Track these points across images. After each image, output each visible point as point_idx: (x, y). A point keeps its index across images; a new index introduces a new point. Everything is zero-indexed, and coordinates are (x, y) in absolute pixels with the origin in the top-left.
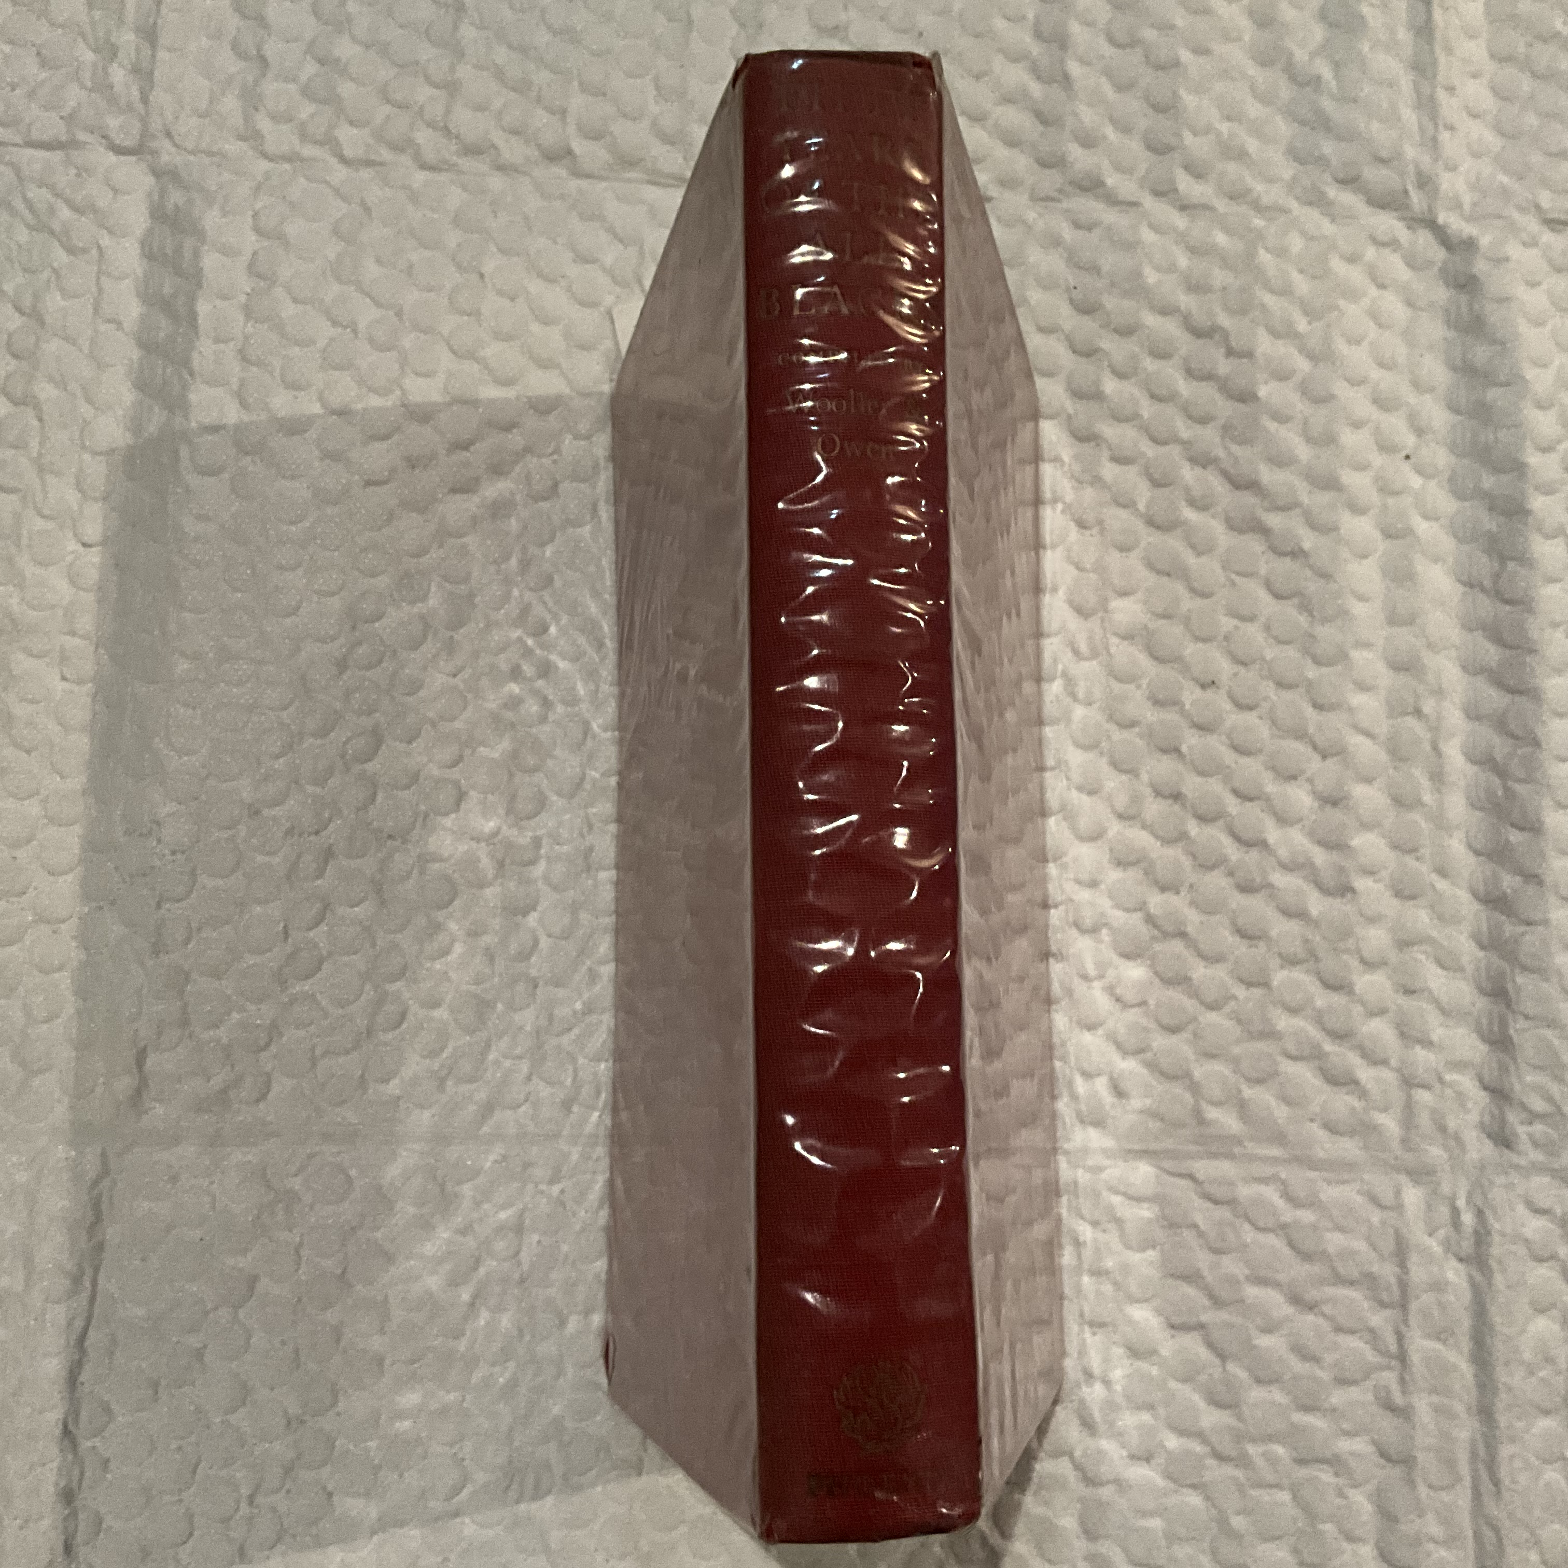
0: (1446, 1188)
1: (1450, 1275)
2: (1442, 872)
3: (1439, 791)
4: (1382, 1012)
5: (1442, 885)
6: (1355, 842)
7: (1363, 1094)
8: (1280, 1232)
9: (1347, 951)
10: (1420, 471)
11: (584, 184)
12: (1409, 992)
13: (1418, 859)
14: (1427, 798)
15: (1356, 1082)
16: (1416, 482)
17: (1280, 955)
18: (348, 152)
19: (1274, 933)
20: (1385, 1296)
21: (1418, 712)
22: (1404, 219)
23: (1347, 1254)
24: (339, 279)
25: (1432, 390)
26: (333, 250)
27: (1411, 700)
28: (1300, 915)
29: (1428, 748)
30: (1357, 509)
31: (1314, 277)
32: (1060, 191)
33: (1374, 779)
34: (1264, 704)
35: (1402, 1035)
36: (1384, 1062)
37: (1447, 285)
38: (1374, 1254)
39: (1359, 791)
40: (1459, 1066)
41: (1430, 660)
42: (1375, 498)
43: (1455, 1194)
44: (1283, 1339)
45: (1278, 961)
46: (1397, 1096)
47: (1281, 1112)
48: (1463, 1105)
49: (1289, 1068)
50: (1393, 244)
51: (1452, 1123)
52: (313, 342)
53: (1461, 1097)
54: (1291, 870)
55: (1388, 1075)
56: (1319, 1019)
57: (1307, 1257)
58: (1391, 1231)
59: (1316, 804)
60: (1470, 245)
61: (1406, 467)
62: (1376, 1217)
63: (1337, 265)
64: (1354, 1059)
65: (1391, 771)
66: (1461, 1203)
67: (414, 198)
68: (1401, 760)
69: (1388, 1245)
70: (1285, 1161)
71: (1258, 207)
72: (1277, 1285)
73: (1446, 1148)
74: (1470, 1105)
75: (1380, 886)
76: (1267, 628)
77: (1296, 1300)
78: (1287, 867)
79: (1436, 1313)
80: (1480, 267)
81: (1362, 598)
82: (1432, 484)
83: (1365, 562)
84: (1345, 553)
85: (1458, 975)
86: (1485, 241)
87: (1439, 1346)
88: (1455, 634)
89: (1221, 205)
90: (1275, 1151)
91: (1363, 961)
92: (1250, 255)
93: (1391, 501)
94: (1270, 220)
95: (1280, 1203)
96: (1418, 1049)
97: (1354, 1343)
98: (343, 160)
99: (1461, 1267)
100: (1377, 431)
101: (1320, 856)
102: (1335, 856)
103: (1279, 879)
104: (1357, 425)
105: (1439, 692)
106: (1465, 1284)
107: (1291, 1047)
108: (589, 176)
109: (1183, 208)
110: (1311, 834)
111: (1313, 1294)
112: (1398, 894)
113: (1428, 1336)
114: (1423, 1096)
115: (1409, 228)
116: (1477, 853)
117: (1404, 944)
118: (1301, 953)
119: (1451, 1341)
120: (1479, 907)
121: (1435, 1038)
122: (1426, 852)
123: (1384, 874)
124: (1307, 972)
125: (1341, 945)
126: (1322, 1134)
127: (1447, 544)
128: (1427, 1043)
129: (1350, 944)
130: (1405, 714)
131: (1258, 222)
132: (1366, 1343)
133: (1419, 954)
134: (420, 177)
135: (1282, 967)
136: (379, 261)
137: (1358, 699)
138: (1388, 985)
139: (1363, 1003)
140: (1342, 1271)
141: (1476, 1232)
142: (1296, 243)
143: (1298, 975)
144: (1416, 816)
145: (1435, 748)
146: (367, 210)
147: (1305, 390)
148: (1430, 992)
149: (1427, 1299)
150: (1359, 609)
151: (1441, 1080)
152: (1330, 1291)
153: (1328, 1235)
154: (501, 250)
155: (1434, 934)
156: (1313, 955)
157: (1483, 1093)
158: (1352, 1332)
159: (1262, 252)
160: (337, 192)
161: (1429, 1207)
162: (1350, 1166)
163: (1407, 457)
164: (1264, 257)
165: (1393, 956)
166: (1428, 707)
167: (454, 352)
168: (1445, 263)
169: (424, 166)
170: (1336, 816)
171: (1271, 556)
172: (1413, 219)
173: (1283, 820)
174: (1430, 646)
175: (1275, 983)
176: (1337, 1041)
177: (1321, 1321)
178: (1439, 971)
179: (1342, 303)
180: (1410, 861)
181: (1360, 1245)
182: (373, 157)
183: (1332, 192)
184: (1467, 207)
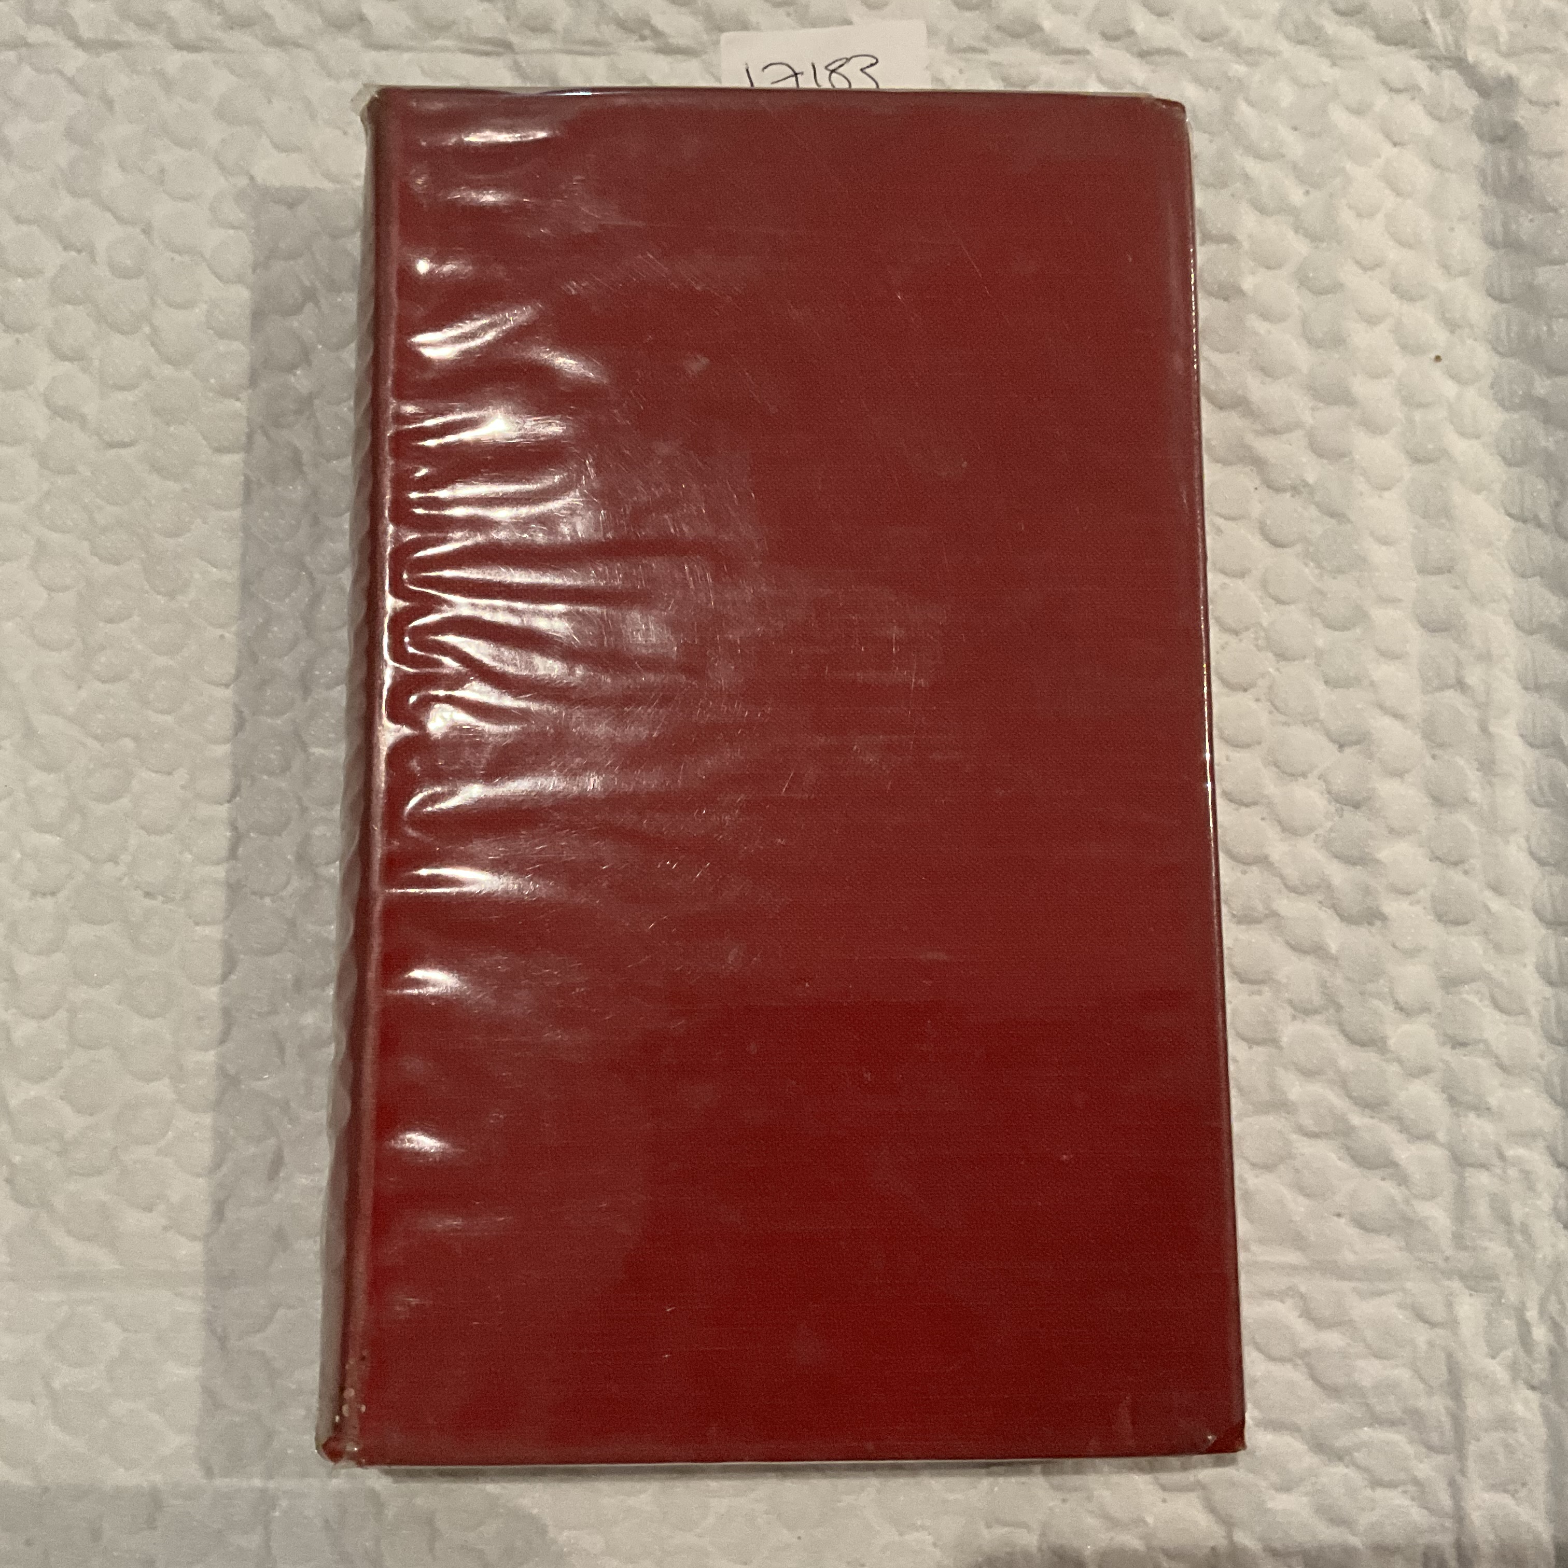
0: (1512, 1297)
1: (1519, 1409)
2: (1497, 889)
3: (1490, 784)
4: (1425, 1071)
5: (1496, 904)
6: (1384, 854)
7: (1403, 1180)
8: (1300, 1362)
9: (1379, 996)
10: (1454, 377)
11: (382, 57)
12: (1458, 1043)
13: (1466, 873)
14: (1475, 794)
15: (1394, 1164)
16: (1450, 389)
17: (1290, 1002)
18: (86, 33)
19: (1281, 976)
20: (1435, 1438)
21: (1461, 685)
22: (1423, 58)
23: (1389, 1387)
24: (74, 193)
25: (1465, 273)
26: (64, 154)
27: (1451, 672)
28: (1317, 951)
29: (1475, 729)
30: (1374, 427)
31: (1313, 135)
32: (987, 39)
33: (1407, 771)
34: (1260, 682)
35: (1453, 1101)
36: (1428, 1137)
37: (1481, 137)
38: (1422, 1386)
39: (1387, 788)
40: (1527, 1137)
41: (1472, 615)
42: (1399, 413)
43: (1523, 1303)
44: (1305, 1499)
45: (1289, 1010)
46: (1446, 1180)
47: (1298, 1206)
48: (1531, 1188)
49: (1305, 1147)
50: (1411, 89)
51: (1518, 1212)
52: (40, 272)
53: (1527, 1177)
54: (1303, 894)
55: (1436, 1154)
56: (1343, 1083)
57: (1333, 1391)
58: (1443, 1356)
59: (1332, 808)
60: (1508, 86)
61: (1436, 372)
62: (1422, 1336)
63: (1339, 117)
64: (1389, 1134)
65: (1429, 761)
66: (1532, 1314)
67: (168, 84)
68: (1441, 745)
69: (1440, 1373)
70: (1306, 1269)
71: (1237, 50)
72: (1294, 1429)
73: (1510, 1243)
74: (1540, 1186)
75: (1418, 909)
76: (1264, 584)
77: (1320, 1446)
78: (1297, 890)
79: (1501, 1457)
80: (1523, 114)
81: (1385, 541)
82: (1471, 393)
83: (1386, 494)
84: (1360, 484)
85: (1521, 1018)
86: (1528, 80)
87: (1506, 1500)
88: (1508, 584)
89: (1190, 49)
90: (1293, 1257)
91: (1399, 1008)
92: (1228, 111)
93: (1418, 416)
94: (1252, 65)
95: (1299, 1325)
96: (1472, 1116)
97: (1397, 1499)
98: (80, 43)
99: (1533, 1396)
100: (1398, 330)
101: (1338, 874)
102: (1358, 873)
103: (1287, 905)
104: (1372, 320)
105: (1486, 658)
106: (1538, 1419)
107: (1308, 1122)
108: (386, 47)
109: (1143, 55)
110: (1326, 845)
111: (1343, 1441)
112: (1440, 917)
113: (1494, 1487)
114: (1480, 1180)
115: (1431, 68)
116: (1542, 863)
117: (1450, 983)
118: (1317, 1000)
119: (1523, 1493)
120: (1543, 931)
121: (1493, 1101)
122: (1476, 863)
123: (1421, 893)
124: (1328, 1022)
125: (1370, 987)
126: (1352, 1232)
127: (1493, 468)
128: (1482, 1109)
129: (1382, 985)
130: (1442, 688)
131: (1238, 69)
132: (1413, 1499)
133: (1468, 994)
134: (174, 61)
135: (1294, 1018)
136: (122, 166)
137: (1382, 671)
138: (1431, 1033)
139: (1400, 1061)
140: (1379, 1408)
141: (1552, 1352)
142: (1286, 94)
143: (1316, 1027)
144: (1462, 818)
145: (1484, 729)
146: (109, 104)
147: (1303, 280)
148: (1485, 1042)
149: (1490, 1440)
150: (1379, 555)
151: (1502, 1157)
152: (1366, 1433)
153: (1361, 1363)
154: (276, 146)
155: (1489, 967)
156: (1332, 1001)
157: (1557, 1171)
158: (1391, 1485)
159: (1243, 107)
160: (71, 81)
161: (1491, 1322)
162: (1389, 1274)
163: (1438, 358)
164: (1245, 111)
165: (1437, 998)
166: (1473, 677)
167: (219, 277)
168: (1477, 110)
169: (180, 46)
170: (1358, 822)
171: (1264, 490)
172: (1437, 58)
173: (1289, 830)
174: (1475, 599)
175: (1285, 1040)
176: (1367, 1111)
177: (1351, 1472)
178: (1497, 1015)
179: (1349, 166)
180: (1456, 876)
181: (1403, 1374)
182: (117, 37)
183: (1331, 26)
184: (1504, 38)
